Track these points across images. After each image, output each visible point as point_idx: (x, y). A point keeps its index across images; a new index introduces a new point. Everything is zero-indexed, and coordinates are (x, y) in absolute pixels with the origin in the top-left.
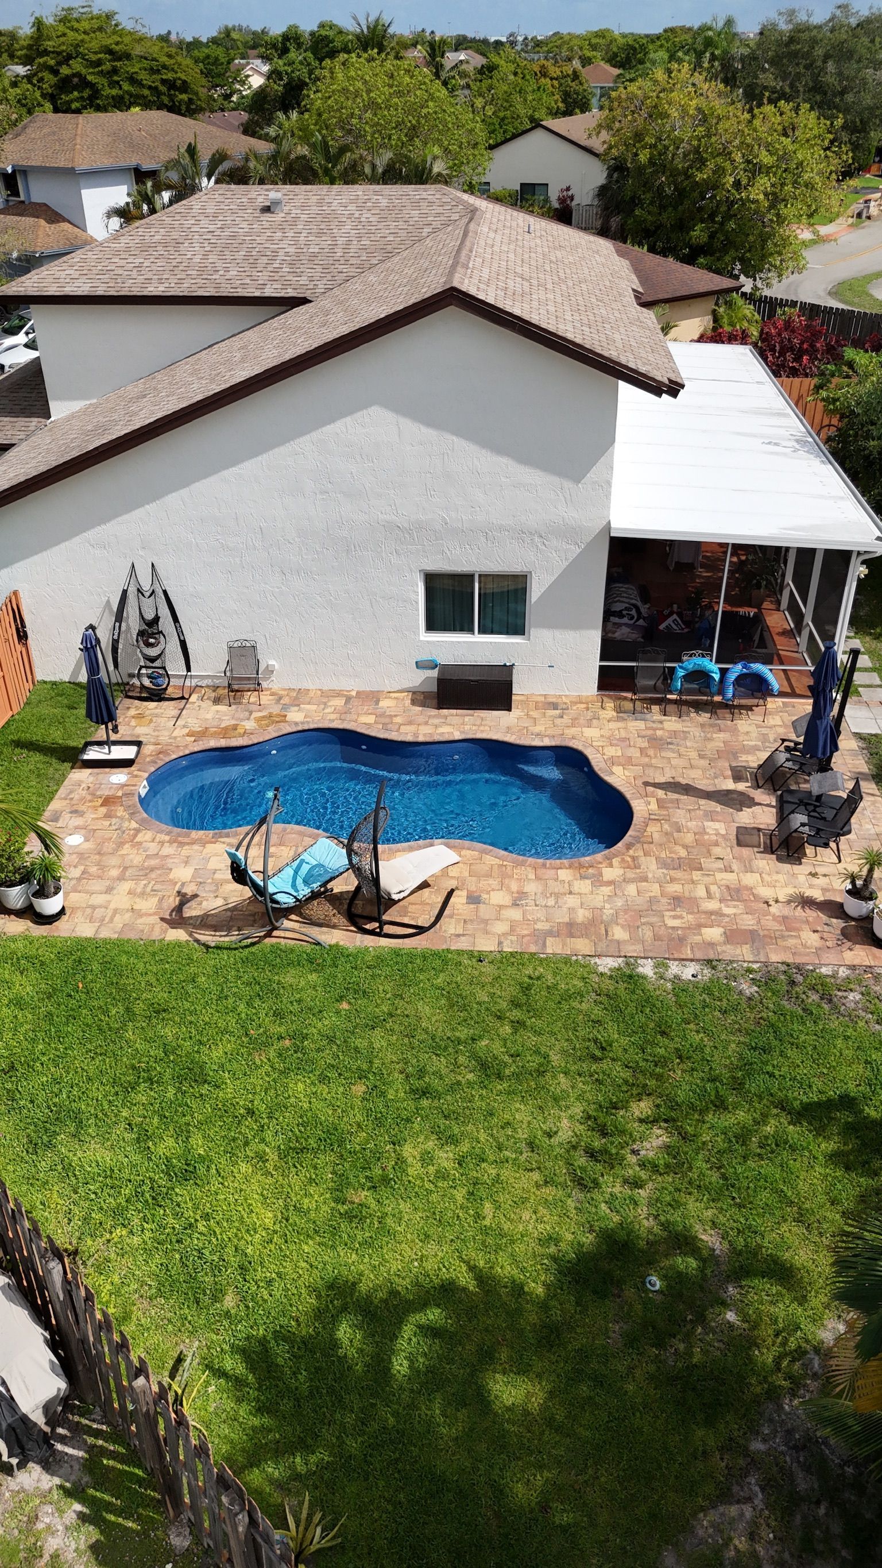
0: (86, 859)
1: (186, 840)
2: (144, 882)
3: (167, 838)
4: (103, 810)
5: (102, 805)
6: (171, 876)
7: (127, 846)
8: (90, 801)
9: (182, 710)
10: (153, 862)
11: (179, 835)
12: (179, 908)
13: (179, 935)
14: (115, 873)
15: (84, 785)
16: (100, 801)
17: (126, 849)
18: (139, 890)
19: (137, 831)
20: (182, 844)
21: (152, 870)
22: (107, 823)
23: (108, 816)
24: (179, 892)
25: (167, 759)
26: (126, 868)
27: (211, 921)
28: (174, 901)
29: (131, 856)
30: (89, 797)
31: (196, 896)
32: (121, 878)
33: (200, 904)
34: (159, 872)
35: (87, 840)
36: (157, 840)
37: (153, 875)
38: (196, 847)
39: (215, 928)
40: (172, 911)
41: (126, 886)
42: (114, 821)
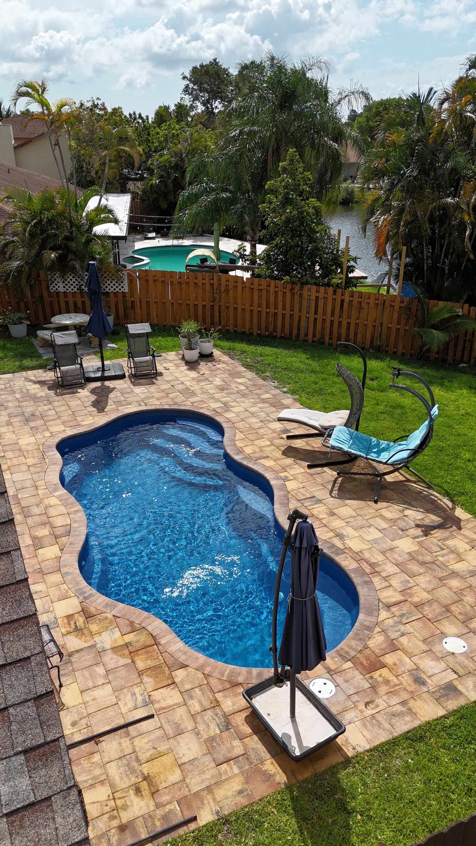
0: (466, 614)
1: (366, 567)
2: (441, 559)
3: (376, 580)
4: (389, 659)
5: (384, 666)
6: (416, 548)
7: (416, 599)
8: (387, 682)
9: (95, 738)
10: (414, 567)
11: (364, 574)
12: (440, 526)
13: (459, 513)
14: (455, 583)
15: (369, 712)
16: (376, 675)
17: (420, 596)
18: (452, 556)
19: (388, 607)
20: (372, 565)
21: (423, 564)
22: (404, 640)
23: (393, 646)
24: (426, 535)
25: (244, 670)
26: (441, 579)
27: (430, 506)
28: (438, 534)
29: (423, 586)
30: (383, 689)
31: (418, 526)
32: (454, 574)
33: (422, 519)
34: (420, 558)
35: (444, 635)
36: (386, 584)
37: (428, 559)
38: (367, 555)
39: (433, 502)
40: (446, 528)
41: (458, 567)
42: (393, 635)
